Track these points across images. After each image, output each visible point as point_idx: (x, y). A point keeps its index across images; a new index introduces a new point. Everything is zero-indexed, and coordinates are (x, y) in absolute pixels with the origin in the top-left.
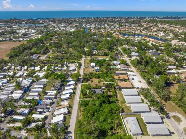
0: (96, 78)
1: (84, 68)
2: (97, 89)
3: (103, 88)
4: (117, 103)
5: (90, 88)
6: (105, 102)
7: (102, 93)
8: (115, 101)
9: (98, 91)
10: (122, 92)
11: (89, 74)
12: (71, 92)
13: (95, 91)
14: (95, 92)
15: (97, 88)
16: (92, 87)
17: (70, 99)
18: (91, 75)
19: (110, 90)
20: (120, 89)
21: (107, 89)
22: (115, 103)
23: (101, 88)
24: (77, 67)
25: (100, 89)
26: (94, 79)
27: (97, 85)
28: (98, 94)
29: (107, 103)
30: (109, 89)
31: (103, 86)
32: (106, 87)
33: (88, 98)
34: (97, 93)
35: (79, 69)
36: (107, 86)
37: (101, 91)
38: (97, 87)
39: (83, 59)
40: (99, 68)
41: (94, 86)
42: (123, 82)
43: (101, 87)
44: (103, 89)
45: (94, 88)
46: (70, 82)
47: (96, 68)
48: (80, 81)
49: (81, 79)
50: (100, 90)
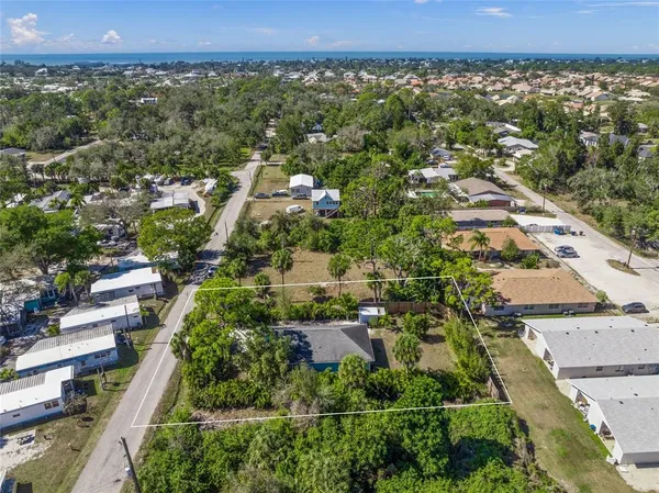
0: (316, 248)
1: (251, 199)
2: (321, 326)
3: (373, 311)
4: (522, 453)
5: (261, 319)
6: (411, 459)
7: (368, 358)
8: (503, 439)
9: (331, 342)
10: (525, 338)
11: (275, 228)
12: (97, 355)
13: (301, 336)
14: (300, 353)
15: (322, 318)
16: (280, 310)
17: (60, 424)
18: (288, 232)
19: (430, 332)
20: (509, 321)
21: (400, 322)
22: (508, 457)
23: (355, 317)
24: (209, 194)
25: (347, 323)
26: (301, 254)
27: (321, 296)
28: (335, 366)
29: (431, 468)
30: (424, 325)
31: (367, 302)
32: (393, 304)
33: (240, 405)
34: (317, 358)
35: (218, 207)
36: (403, 298)
37: (357, 335)
38: (320, 310)
39: (252, 167)
40: (335, 195)
41: (302, 299)
42: (512, 272)
43: (353, 308)
44: (368, 322)
45: (304, 317)
46: (125, 275)
47: (318, 195)
48: (201, 266)
49: (212, 255)
50: (348, 331)
